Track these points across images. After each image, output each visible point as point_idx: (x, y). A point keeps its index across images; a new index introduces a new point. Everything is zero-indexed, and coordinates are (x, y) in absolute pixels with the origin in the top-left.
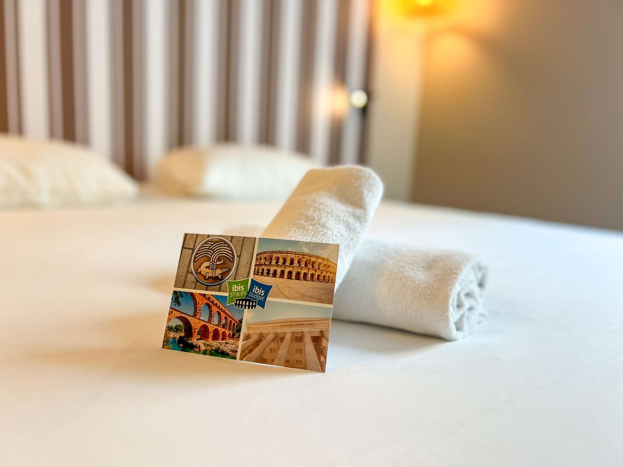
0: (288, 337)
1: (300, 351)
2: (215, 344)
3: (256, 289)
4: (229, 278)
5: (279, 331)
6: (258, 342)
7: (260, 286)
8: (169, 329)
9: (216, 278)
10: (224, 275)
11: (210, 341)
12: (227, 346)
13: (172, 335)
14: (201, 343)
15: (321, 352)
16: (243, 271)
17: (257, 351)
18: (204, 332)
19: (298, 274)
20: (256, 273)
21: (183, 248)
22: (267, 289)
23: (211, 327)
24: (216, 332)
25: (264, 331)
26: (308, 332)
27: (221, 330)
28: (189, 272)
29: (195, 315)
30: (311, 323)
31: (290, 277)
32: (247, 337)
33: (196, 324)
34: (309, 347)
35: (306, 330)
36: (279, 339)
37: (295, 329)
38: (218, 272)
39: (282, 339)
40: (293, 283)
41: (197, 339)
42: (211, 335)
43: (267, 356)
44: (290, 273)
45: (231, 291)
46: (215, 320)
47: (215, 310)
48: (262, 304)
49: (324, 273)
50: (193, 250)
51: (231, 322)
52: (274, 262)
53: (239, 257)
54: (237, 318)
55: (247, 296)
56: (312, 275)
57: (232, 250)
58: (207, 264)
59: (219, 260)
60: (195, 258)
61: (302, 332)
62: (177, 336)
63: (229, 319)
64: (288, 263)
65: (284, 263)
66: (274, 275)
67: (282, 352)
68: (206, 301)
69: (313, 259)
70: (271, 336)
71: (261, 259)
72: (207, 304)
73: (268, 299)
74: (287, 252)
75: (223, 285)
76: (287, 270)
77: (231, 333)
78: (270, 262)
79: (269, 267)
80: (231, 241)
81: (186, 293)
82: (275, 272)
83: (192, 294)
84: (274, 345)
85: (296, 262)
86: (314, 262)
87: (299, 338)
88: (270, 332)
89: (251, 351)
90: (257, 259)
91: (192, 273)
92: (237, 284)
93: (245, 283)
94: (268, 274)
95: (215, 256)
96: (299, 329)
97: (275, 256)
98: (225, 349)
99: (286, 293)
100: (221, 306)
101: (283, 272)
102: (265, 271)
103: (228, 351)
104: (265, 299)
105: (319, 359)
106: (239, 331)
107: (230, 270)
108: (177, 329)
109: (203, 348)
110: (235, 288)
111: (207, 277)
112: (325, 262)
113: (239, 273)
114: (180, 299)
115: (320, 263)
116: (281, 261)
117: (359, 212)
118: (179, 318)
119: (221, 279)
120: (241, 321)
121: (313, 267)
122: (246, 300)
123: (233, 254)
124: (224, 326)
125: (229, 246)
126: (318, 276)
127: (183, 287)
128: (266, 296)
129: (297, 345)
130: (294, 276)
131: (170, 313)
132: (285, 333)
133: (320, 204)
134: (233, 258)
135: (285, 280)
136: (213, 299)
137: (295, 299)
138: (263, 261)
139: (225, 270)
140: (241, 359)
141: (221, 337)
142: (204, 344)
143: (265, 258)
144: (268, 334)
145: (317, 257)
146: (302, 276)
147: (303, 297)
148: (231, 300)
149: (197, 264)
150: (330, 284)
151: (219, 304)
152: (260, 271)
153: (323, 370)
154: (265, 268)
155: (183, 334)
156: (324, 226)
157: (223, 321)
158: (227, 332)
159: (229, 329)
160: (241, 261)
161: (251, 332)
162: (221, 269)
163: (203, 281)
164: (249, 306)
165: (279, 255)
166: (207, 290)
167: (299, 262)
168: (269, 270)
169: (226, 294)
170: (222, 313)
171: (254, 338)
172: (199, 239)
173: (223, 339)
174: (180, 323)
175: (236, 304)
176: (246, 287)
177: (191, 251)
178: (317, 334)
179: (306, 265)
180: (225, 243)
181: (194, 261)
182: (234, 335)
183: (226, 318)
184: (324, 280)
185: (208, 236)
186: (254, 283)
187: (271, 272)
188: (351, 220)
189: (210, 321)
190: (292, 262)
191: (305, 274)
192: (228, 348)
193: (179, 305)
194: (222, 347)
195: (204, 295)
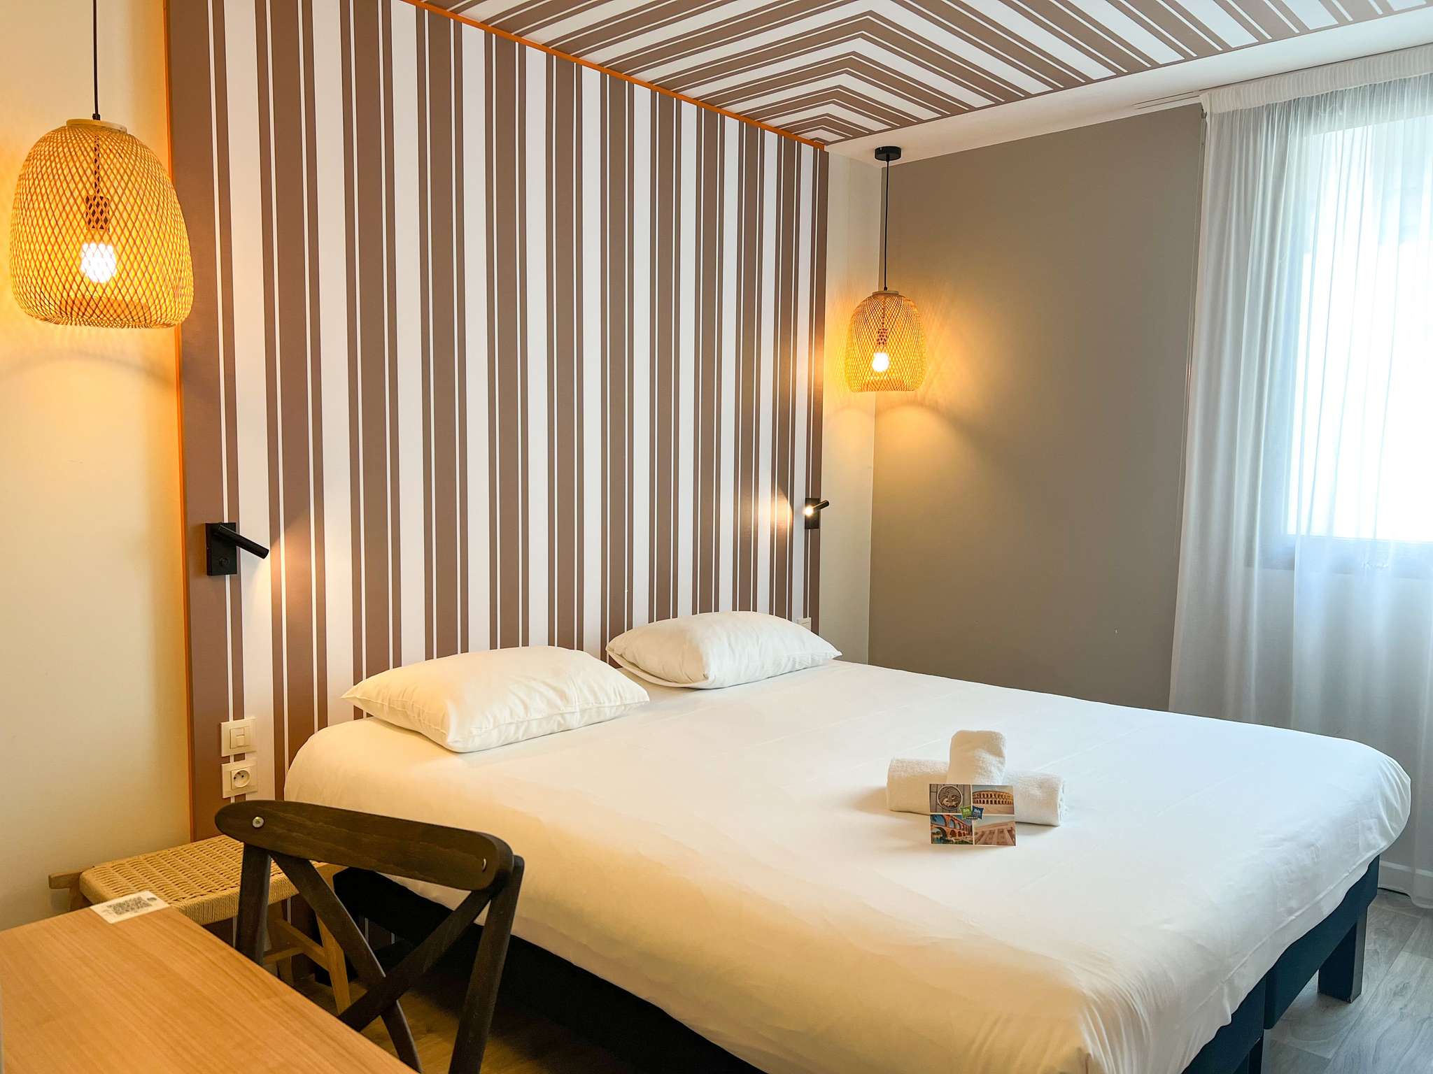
0: (996, 831)
1: (1003, 838)
2: (960, 839)
3: (976, 810)
4: (960, 806)
5: (991, 829)
6: (982, 836)
7: (978, 809)
8: (933, 834)
9: (953, 806)
10: (957, 804)
11: (957, 837)
13: (935, 836)
14: (953, 839)
15: (1013, 837)
16: (967, 802)
17: (982, 840)
18: (953, 833)
19: (995, 801)
20: (974, 803)
21: (930, 792)
22: (981, 810)
23: (957, 831)
24: (960, 833)
25: (984, 830)
26: (1005, 828)
27: (962, 832)
28: (937, 804)
29: (946, 826)
30: (1006, 824)
31: (991, 803)
32: (976, 834)
33: (947, 830)
34: (1007, 835)
35: (1003, 827)
36: (992, 833)
37: (998, 828)
38: (954, 803)
39: (994, 833)
40: (994, 806)
41: (950, 837)
42: (957, 834)
43: (988, 841)
44: (991, 801)
45: (962, 812)
46: (958, 827)
47: (956, 822)
48: (980, 817)
49: (1008, 800)
50: (937, 792)
52: (982, 796)
53: (963, 795)
54: (970, 825)
55: (972, 814)
56: (1003, 801)
57: (958, 792)
58: (946, 799)
59: (952, 797)
60: (938, 797)
61: (1002, 829)
62: (939, 837)
63: (965, 826)
64: (989, 796)
66: (984, 803)
67: (995, 839)
68: (950, 818)
70: (988, 832)
71: (975, 795)
72: (951, 820)
73: (983, 815)
74: (988, 791)
75: (958, 810)
76: (989, 800)
78: (980, 797)
79: (980, 799)
80: (957, 787)
81: (938, 815)
82: (984, 801)
83: (941, 815)
84: (990, 836)
85: (993, 795)
86: (1002, 795)
87: (1002, 832)
88: (987, 830)
89: (979, 840)
90: (973, 796)
91: (939, 805)
92: (965, 808)
93: (969, 808)
94: (980, 802)
95: (950, 796)
96: (1001, 827)
97: (982, 793)
99: (991, 811)
101: (987, 801)
104: (981, 815)
105: (1012, 840)
106: (971, 831)
107: (959, 802)
108: (938, 833)
109: (954, 841)
110: (964, 811)
111: (948, 806)
112: (1008, 795)
113: (965, 803)
114: (935, 818)
115: (1005, 796)
116: (986, 796)
117: (1001, 759)
118: (938, 828)
119: (956, 807)
120: (971, 827)
121: (1002, 797)
122: (972, 816)
123: (959, 794)
124: (963, 829)
125: (956, 790)
126: (1006, 802)
127: (936, 812)
128: (981, 813)
129: (1002, 835)
130: (993, 803)
131: (931, 826)
132: (994, 830)
133: (984, 758)
134: (960, 796)
135: (989, 805)
136: (953, 817)
137: (996, 813)
139: (957, 802)
140: (975, 844)
141: (962, 835)
142: (955, 839)
143: (977, 795)
145: (1003, 793)
146: (997, 802)
147: (1000, 812)
148: (964, 816)
149: (941, 800)
150: (1012, 805)
151: (958, 819)
152: (976, 801)
153: (1015, 845)
154: (978, 800)
155: (941, 835)
156: (990, 772)
157: (962, 827)
158: (965, 832)
160: (965, 797)
161: (978, 831)
163: (946, 808)
164: (974, 819)
165: (984, 793)
166: (950, 812)
167: (995, 795)
169: (961, 814)
170: (960, 823)
171: (980, 833)
172: (939, 787)
173: (964, 836)
174: (938, 830)
175: (967, 818)
176: (970, 810)
177: (935, 793)
178: (1009, 829)
179: (999, 797)
180: (954, 788)
181: (939, 799)
182: (969, 833)
183: (963, 825)
184: (1009, 803)
185: (943, 785)
186: (974, 808)
187: (982, 801)
188: (999, 765)
189: (955, 828)
190: (991, 796)
191: (999, 801)
192: (968, 840)
193: (935, 821)
194: (965, 840)
195: (949, 815)
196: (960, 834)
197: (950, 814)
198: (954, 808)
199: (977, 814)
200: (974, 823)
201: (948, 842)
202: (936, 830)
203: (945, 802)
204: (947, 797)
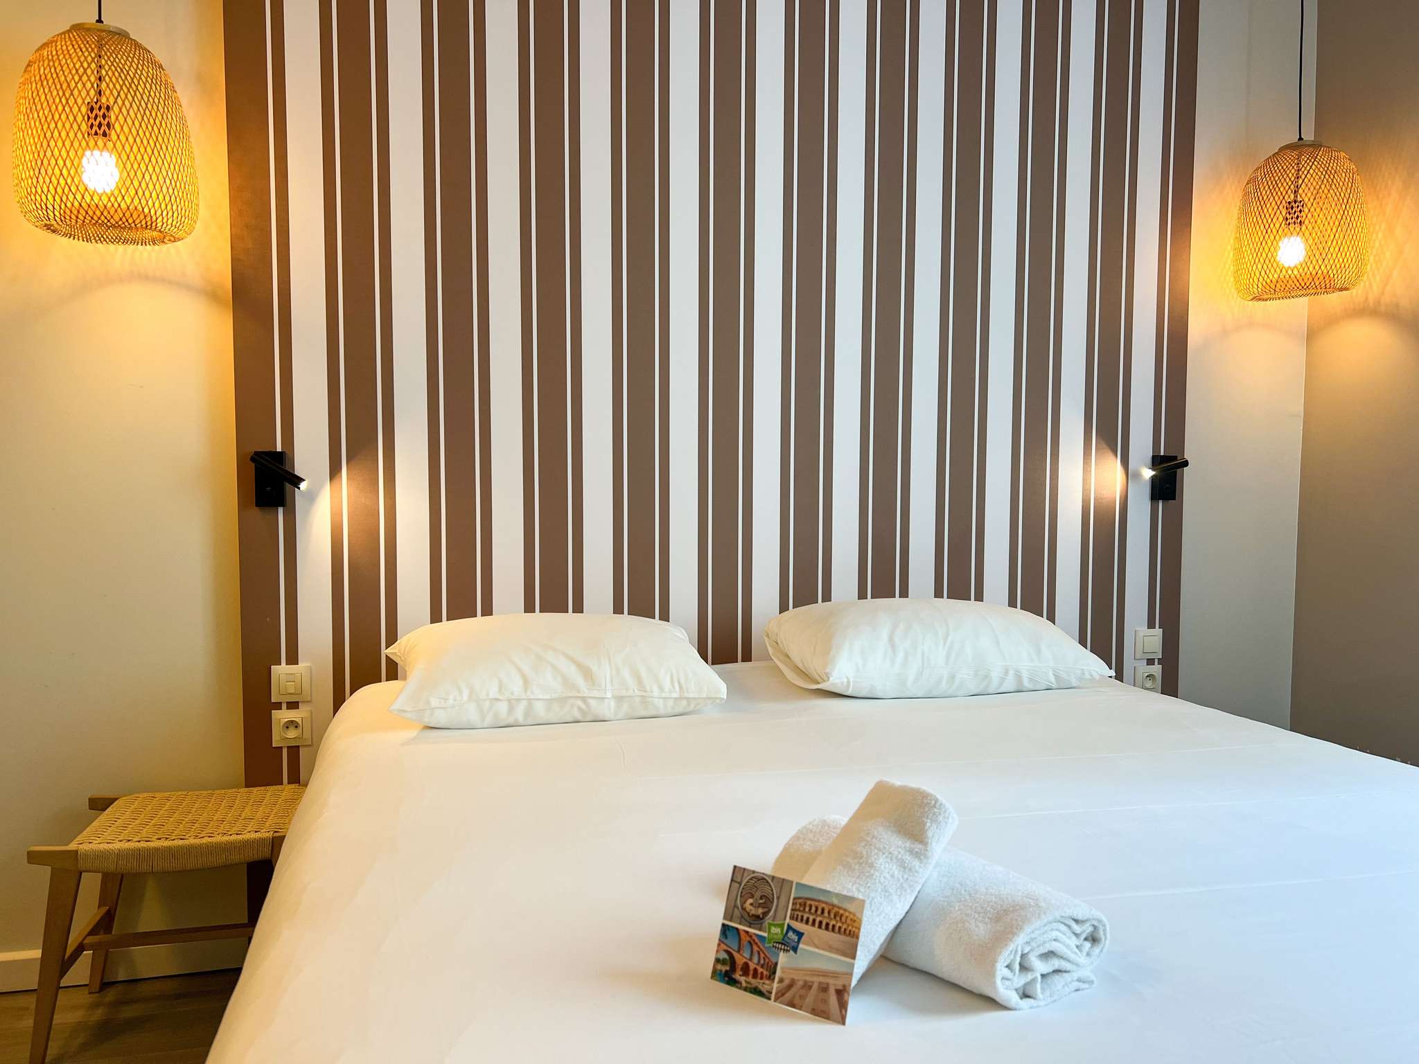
0: (815, 986)
1: (825, 1001)
2: (755, 982)
3: (791, 934)
4: (768, 919)
5: (808, 979)
6: (790, 986)
7: (795, 931)
8: (717, 961)
9: (757, 917)
10: (765, 914)
11: (750, 979)
12: (764, 986)
13: (719, 967)
14: (742, 979)
15: (843, 1006)
16: (780, 914)
17: (788, 995)
18: (745, 970)
19: (827, 925)
20: (792, 918)
21: (732, 880)
22: (800, 935)
23: (752, 966)
24: (756, 971)
25: (796, 978)
26: (834, 984)
27: (760, 970)
28: (735, 906)
29: (739, 951)
30: (835, 975)
31: (820, 926)
32: (781, 981)
33: (740, 960)
34: (833, 999)
35: (831, 981)
36: (807, 986)
37: (822, 979)
38: (760, 911)
39: (810, 987)
40: (823, 932)
41: (740, 975)
42: (751, 972)
43: (797, 1001)
44: (821, 922)
45: (769, 932)
46: (755, 959)
47: (755, 948)
48: (795, 949)
49: (850, 928)
50: (740, 884)
51: (768, 963)
52: (807, 909)
53: (778, 898)
54: (774, 960)
55: (783, 940)
56: (840, 928)
57: (772, 890)
58: (750, 901)
59: (761, 898)
60: (742, 893)
61: (828, 984)
62: (724, 968)
63: (767, 960)
64: (819, 912)
65: (816, 911)
66: (807, 922)
67: (810, 999)
68: (748, 939)
69: (841, 912)
70: (801, 983)
71: (796, 904)
72: (749, 942)
73: (801, 946)
74: (819, 901)
75: (764, 925)
76: (818, 919)
77: (768, 974)
78: (804, 909)
79: (802, 914)
80: (772, 881)
81: (732, 927)
82: (808, 919)
83: (737, 929)
84: (803, 992)
85: (826, 912)
86: (842, 915)
87: (824, 989)
88: (800, 978)
89: (783, 995)
90: (793, 904)
91: (738, 908)
92: (776, 925)
93: (782, 926)
94: (802, 920)
95: (758, 895)
96: (825, 980)
97: (809, 902)
98: (762, 989)
99: (816, 942)
100: (761, 947)
101: (814, 921)
102: (800, 917)
103: (765, 992)
104: (798, 946)
105: (841, 1011)
106: (774, 973)
107: (769, 911)
108: (723, 962)
109: (744, 984)
110: (775, 930)
111: (751, 914)
112: (852, 916)
113: (778, 915)
114: (728, 933)
115: (847, 917)
116: (814, 909)
117: (918, 847)
118: (727, 952)
119: (762, 919)
120: (776, 964)
121: (841, 919)
122: (782, 944)
123: (773, 895)
124: (762, 966)
125: (770, 886)
126: (845, 930)
127: (731, 921)
128: (799, 942)
129: (822, 995)
130: (823, 926)
131: (719, 945)
132: (813, 982)
133: (873, 837)
134: (773, 900)
135: (816, 929)
136: (754, 937)
137: (823, 949)
138: (798, 906)
139: (766, 910)
140: (775, 1001)
141: (759, 976)
142: (746, 981)
143: (800, 904)
144: (798, 980)
145: (845, 910)
146: (830, 927)
147: (831, 949)
148: (769, 941)
149: (744, 900)
150: (855, 939)
151: (759, 943)
152: (795, 916)
153: (844, 1023)
154: (800, 914)
155: (728, 968)
157: (762, 962)
158: (765, 973)
159: (767, 970)
160: (780, 903)
161: (784, 976)
162: (763, 908)
163: (748, 918)
164: (784, 950)
165: (813, 903)
166: (750, 927)
167: (829, 913)
168: (802, 917)
169: (765, 935)
170: (761, 953)
171: (787, 982)
172: (746, 874)
173: (761, 978)
174: (726, 956)
175: (773, 946)
176: (782, 930)
177: (738, 885)
178: (840, 988)
179: (835, 917)
180: (767, 882)
181: (741, 896)
182: (770, 976)
183: (764, 958)
184: (850, 934)
185: (754, 872)
186: (789, 927)
187: (805, 918)
188: (908, 857)
189: (751, 959)
190: (823, 912)
191: (834, 926)
192: (764, 988)
193: (726, 938)
194: (760, 987)
195: (747, 932)
196: (755, 976)
197: (751, 930)
198: (757, 920)
199: (790, 943)
200: (783, 959)
201: (732, 982)
202: (724, 956)
203: (747, 905)
204: (752, 896)
